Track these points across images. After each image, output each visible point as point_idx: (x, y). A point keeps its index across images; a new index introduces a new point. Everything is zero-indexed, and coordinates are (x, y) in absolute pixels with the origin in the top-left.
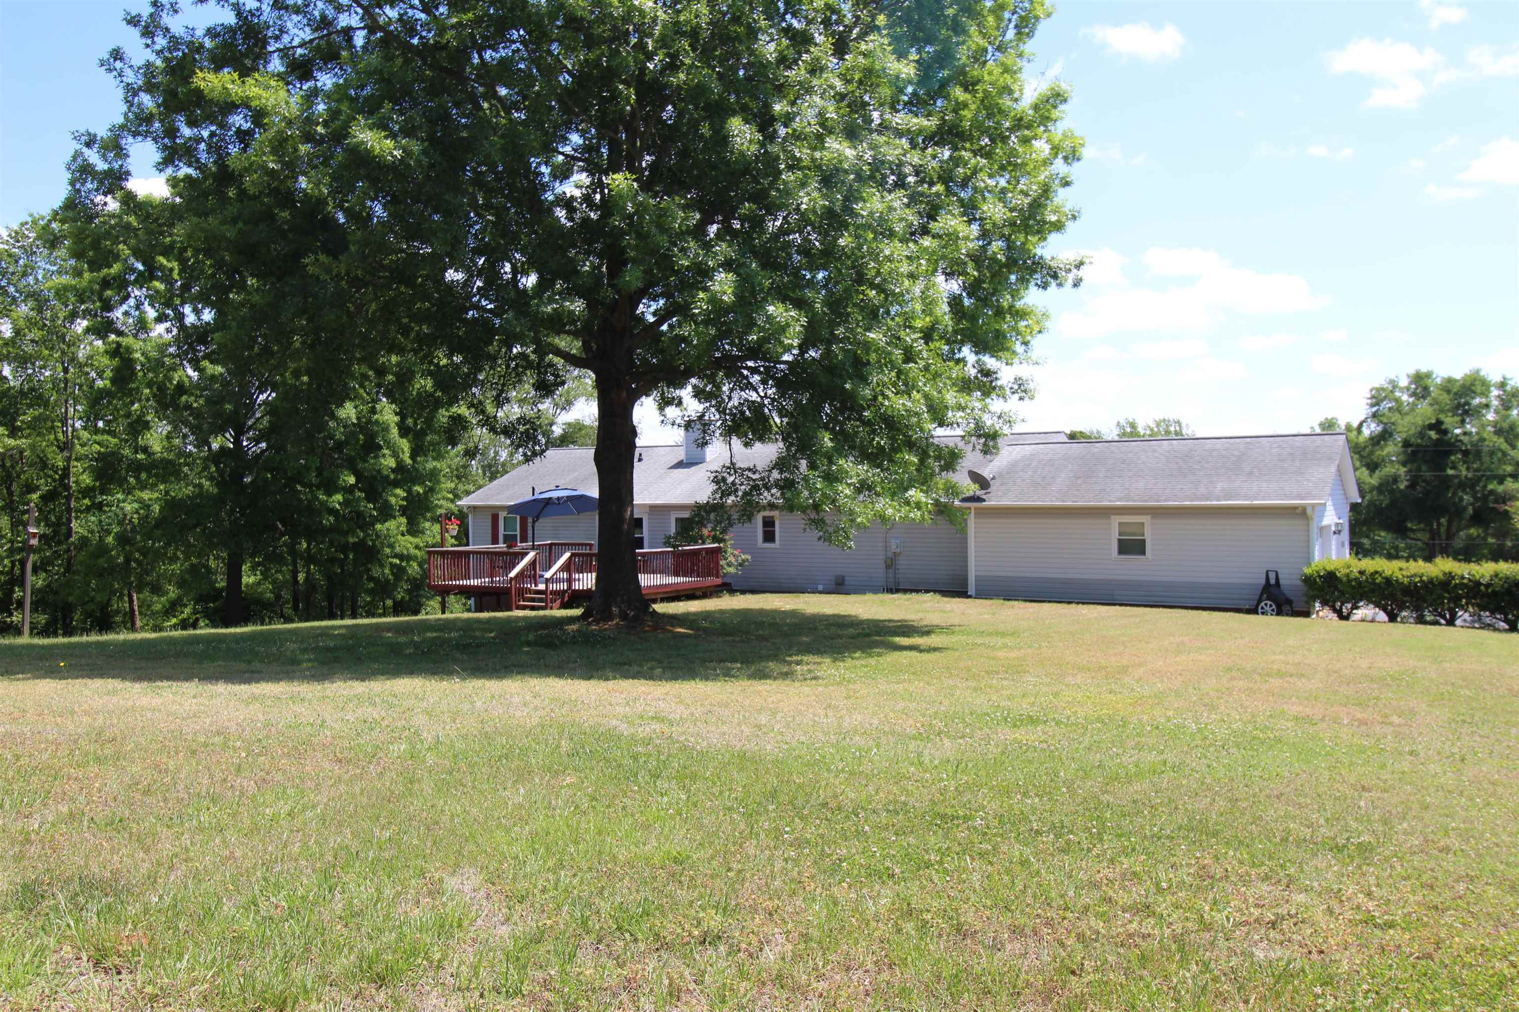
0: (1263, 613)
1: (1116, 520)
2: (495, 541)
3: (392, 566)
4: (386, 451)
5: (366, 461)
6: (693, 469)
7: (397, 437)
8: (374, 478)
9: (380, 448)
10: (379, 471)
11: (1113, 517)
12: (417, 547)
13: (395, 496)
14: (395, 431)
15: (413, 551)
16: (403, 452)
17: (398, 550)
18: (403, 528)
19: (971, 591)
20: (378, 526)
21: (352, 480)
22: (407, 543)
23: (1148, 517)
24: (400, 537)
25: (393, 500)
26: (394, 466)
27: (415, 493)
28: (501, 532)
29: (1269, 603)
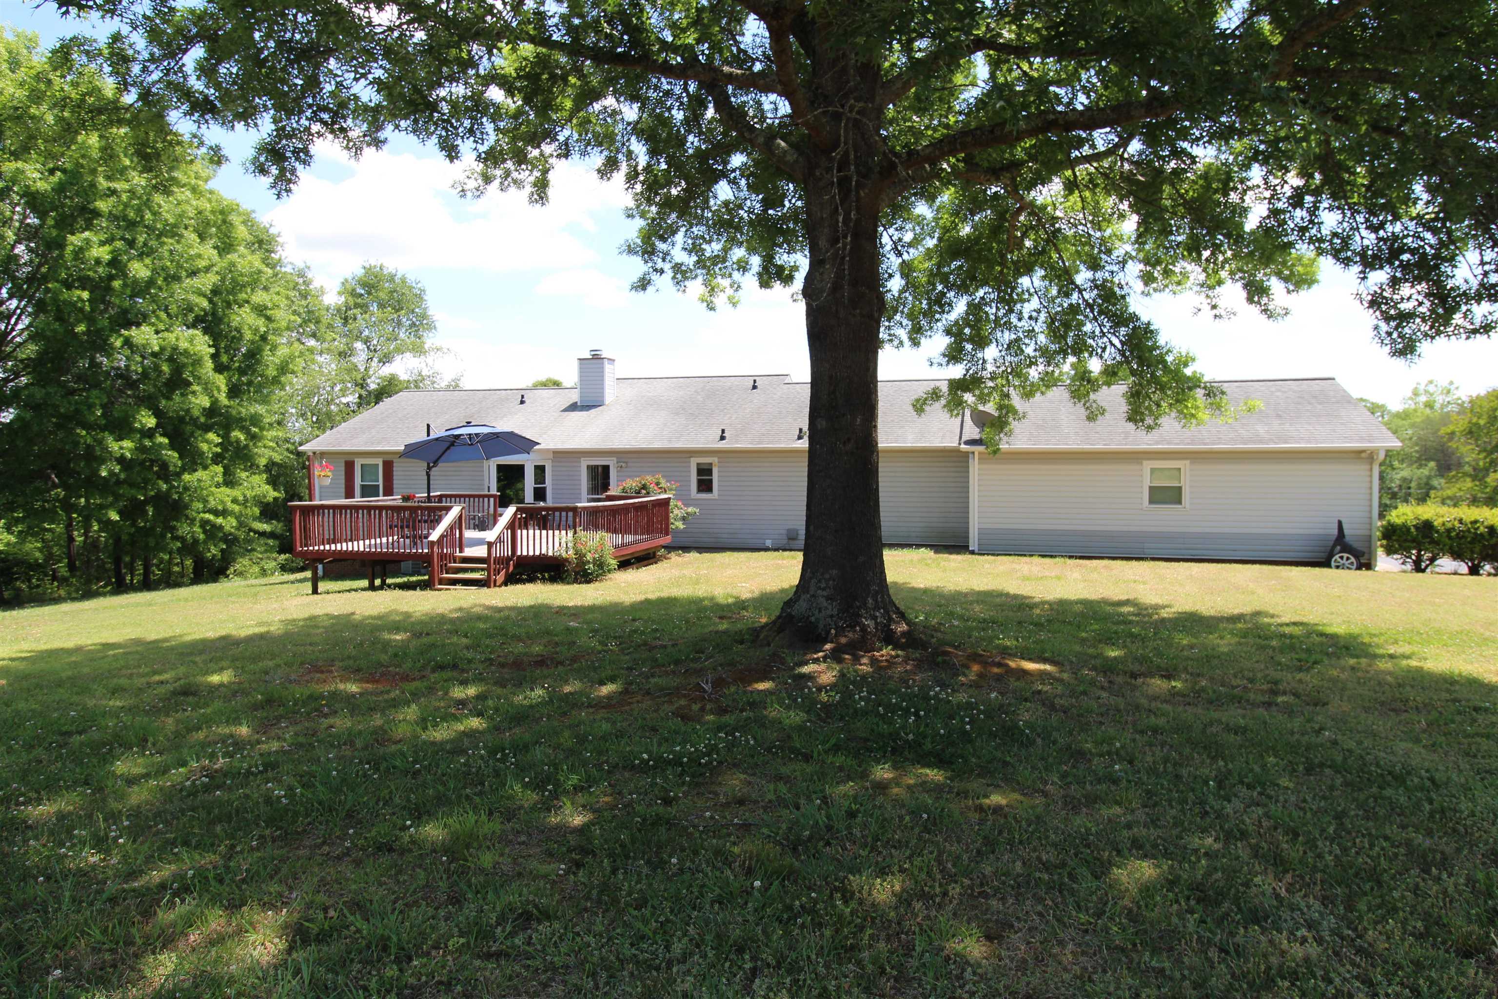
0: (1337, 567)
1: (1148, 465)
2: (350, 494)
3: (204, 523)
4: (195, 388)
5: (169, 398)
6: (593, 411)
7: (211, 373)
8: (181, 420)
9: (189, 384)
10: (188, 411)
11: (1145, 463)
12: (235, 501)
13: (207, 441)
14: (209, 364)
15: (231, 506)
16: (219, 391)
17: (212, 503)
18: (220, 479)
19: (973, 545)
20: (186, 477)
21: (151, 422)
22: (224, 496)
23: (1187, 462)
24: (213, 489)
25: (204, 447)
26: (208, 405)
27: (233, 439)
28: (358, 482)
29: (1345, 555)
